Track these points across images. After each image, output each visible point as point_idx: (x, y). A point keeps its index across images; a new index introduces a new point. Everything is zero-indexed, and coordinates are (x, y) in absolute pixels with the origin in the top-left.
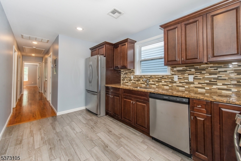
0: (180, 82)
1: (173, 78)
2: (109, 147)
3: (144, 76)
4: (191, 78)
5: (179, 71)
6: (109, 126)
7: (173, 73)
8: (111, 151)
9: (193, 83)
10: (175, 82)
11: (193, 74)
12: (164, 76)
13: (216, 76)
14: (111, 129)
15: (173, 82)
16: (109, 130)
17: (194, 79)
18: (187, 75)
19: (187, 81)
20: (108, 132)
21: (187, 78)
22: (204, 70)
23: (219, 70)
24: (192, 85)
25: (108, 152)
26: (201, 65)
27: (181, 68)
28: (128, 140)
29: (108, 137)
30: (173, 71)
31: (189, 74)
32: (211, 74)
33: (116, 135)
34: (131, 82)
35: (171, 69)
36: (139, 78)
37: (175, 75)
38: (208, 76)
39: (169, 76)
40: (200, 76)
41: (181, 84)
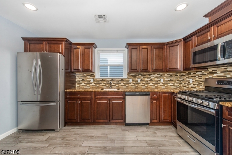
0: (133, 83)
1: (129, 80)
2: (107, 147)
3: (105, 79)
4: (139, 80)
5: (132, 76)
6: (84, 133)
7: (129, 77)
8: (112, 148)
9: (140, 83)
10: (130, 83)
11: (140, 78)
12: (122, 79)
13: (149, 79)
14: (89, 135)
15: (129, 83)
16: (88, 136)
17: (141, 81)
18: (137, 78)
19: (137, 82)
20: (91, 138)
21: (137, 81)
22: (145, 76)
23: (151, 76)
24: (139, 85)
25: (111, 150)
26: (143, 73)
27: (134, 74)
28: (113, 134)
29: (97, 142)
30: (129, 76)
31: (138, 78)
32: (148, 78)
33: (100, 136)
34: (91, 85)
35: (128, 75)
36: (100, 81)
37: (130, 78)
38: (146, 79)
39: (126, 79)
40: (143, 79)
41: (133, 85)
